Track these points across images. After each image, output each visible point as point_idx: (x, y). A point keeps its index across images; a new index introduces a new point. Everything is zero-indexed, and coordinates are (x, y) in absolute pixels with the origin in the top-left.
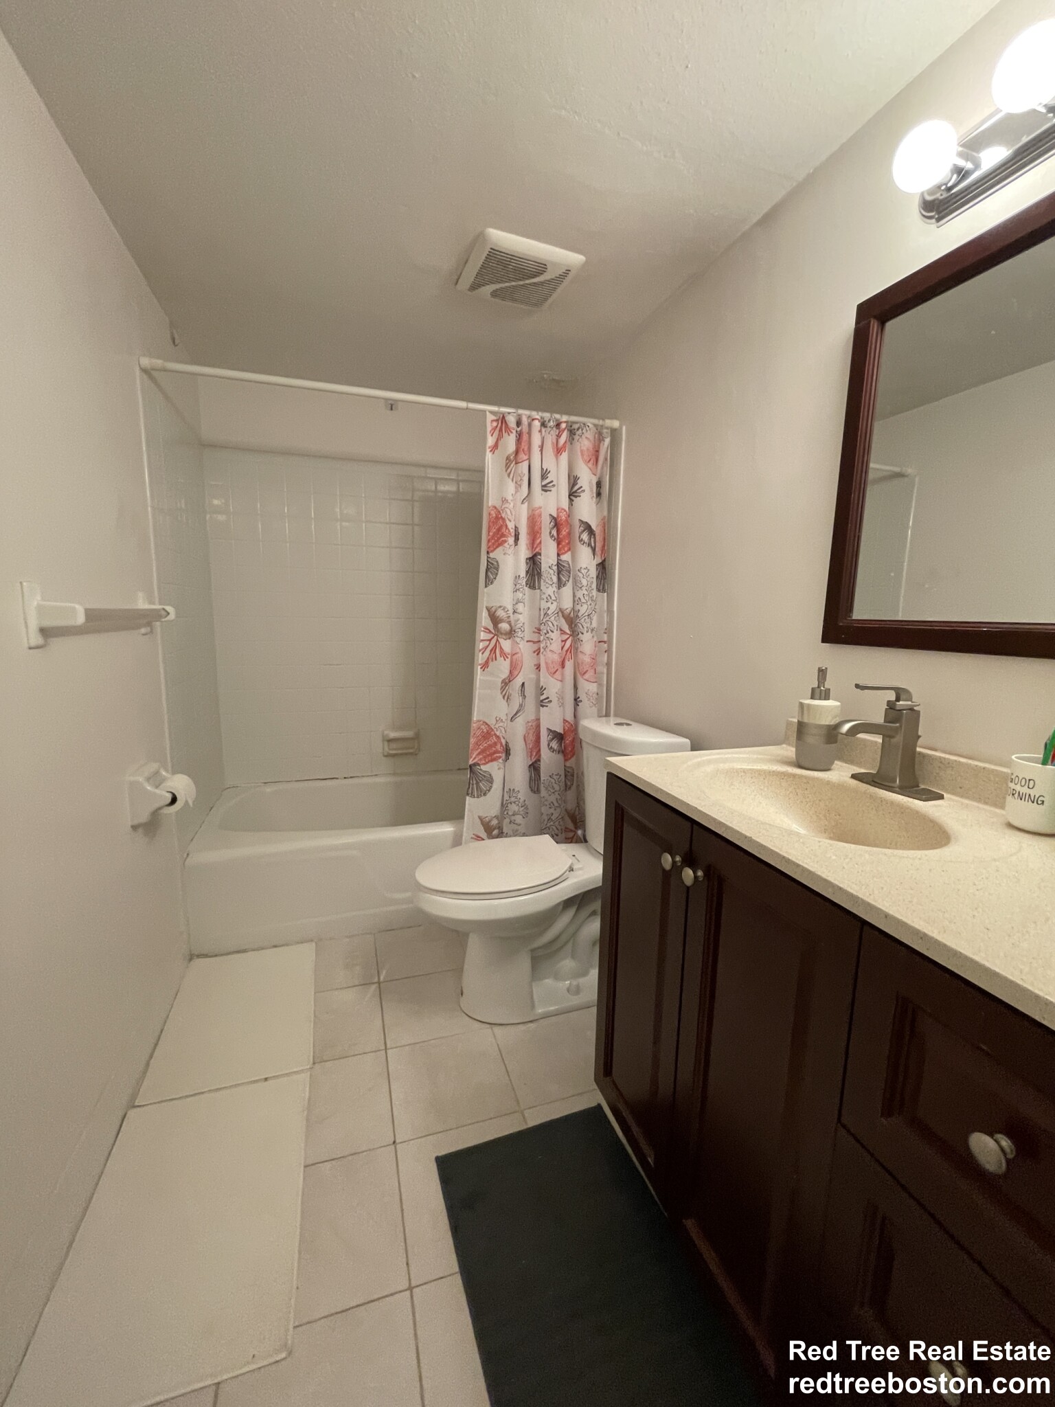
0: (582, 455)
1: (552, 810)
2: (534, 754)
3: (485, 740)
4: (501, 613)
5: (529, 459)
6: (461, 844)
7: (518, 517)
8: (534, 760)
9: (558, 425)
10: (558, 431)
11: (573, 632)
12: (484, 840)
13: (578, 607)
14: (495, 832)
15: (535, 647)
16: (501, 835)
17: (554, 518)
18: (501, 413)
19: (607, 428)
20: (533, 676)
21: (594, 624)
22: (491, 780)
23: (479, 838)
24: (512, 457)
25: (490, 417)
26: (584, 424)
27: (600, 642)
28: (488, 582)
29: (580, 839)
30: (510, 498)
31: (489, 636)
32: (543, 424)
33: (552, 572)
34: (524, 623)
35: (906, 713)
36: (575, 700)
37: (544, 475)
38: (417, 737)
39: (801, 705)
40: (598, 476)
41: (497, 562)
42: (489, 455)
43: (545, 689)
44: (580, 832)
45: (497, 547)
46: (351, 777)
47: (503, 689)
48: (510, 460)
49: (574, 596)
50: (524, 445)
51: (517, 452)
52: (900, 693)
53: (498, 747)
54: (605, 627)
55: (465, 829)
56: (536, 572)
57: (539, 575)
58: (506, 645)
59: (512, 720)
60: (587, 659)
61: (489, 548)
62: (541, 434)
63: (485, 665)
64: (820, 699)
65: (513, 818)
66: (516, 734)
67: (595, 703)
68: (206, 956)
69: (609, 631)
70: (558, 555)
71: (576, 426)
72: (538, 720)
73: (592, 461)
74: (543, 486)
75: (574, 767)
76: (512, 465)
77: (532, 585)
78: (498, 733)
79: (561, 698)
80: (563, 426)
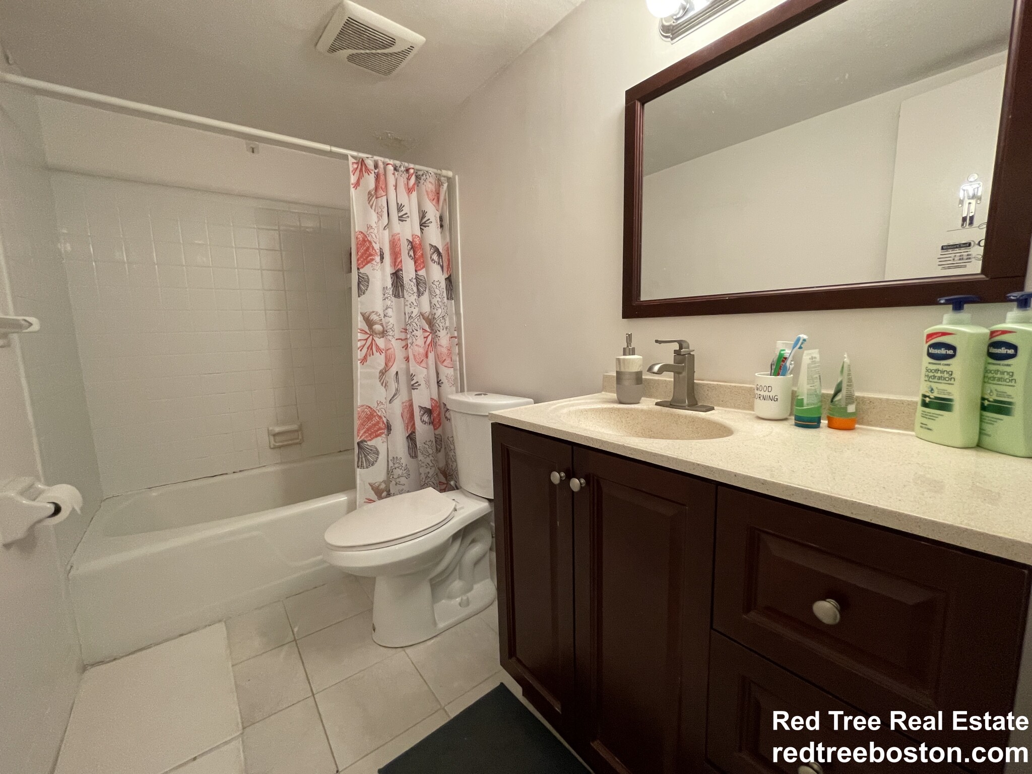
0: (428, 194)
1: (428, 470)
2: (410, 428)
3: (369, 421)
4: (374, 317)
5: (386, 195)
6: (355, 509)
7: (381, 240)
8: (410, 432)
9: (407, 170)
10: (407, 175)
11: (432, 330)
12: (374, 501)
13: (435, 311)
14: (384, 494)
15: (404, 343)
16: (389, 495)
17: (410, 241)
18: (360, 158)
19: (444, 177)
20: (404, 366)
21: (448, 324)
22: (377, 453)
23: (371, 501)
24: (373, 193)
25: (351, 160)
26: (427, 172)
27: (452, 337)
28: (361, 292)
29: (453, 487)
30: (374, 225)
31: (366, 336)
32: (395, 169)
33: (412, 284)
34: (393, 325)
35: (688, 356)
36: (438, 382)
37: (400, 208)
38: (300, 429)
39: (619, 360)
40: (440, 211)
41: (367, 276)
42: (352, 190)
43: (414, 375)
44: (452, 483)
45: (366, 264)
46: (240, 471)
47: (380, 378)
48: (371, 195)
49: (431, 303)
50: (382, 184)
51: (376, 189)
52: (681, 343)
53: (381, 425)
54: (455, 326)
55: (358, 496)
56: (399, 284)
57: (402, 286)
58: (381, 342)
59: (390, 402)
60: (444, 351)
61: (359, 265)
62: (395, 177)
63: (364, 360)
64: (629, 355)
65: (398, 480)
66: (395, 413)
67: (453, 383)
68: (102, 662)
69: (458, 329)
70: (416, 271)
71: (420, 173)
72: (411, 401)
73: (435, 199)
74: (399, 217)
75: (441, 434)
76: (374, 199)
77: (397, 294)
78: (379, 414)
79: (428, 382)
80: (412, 171)
